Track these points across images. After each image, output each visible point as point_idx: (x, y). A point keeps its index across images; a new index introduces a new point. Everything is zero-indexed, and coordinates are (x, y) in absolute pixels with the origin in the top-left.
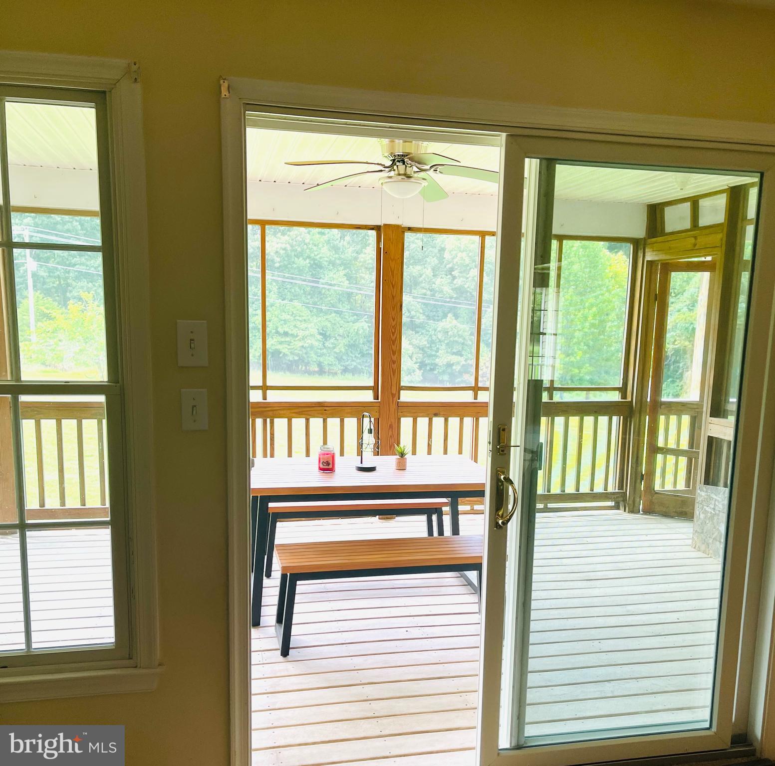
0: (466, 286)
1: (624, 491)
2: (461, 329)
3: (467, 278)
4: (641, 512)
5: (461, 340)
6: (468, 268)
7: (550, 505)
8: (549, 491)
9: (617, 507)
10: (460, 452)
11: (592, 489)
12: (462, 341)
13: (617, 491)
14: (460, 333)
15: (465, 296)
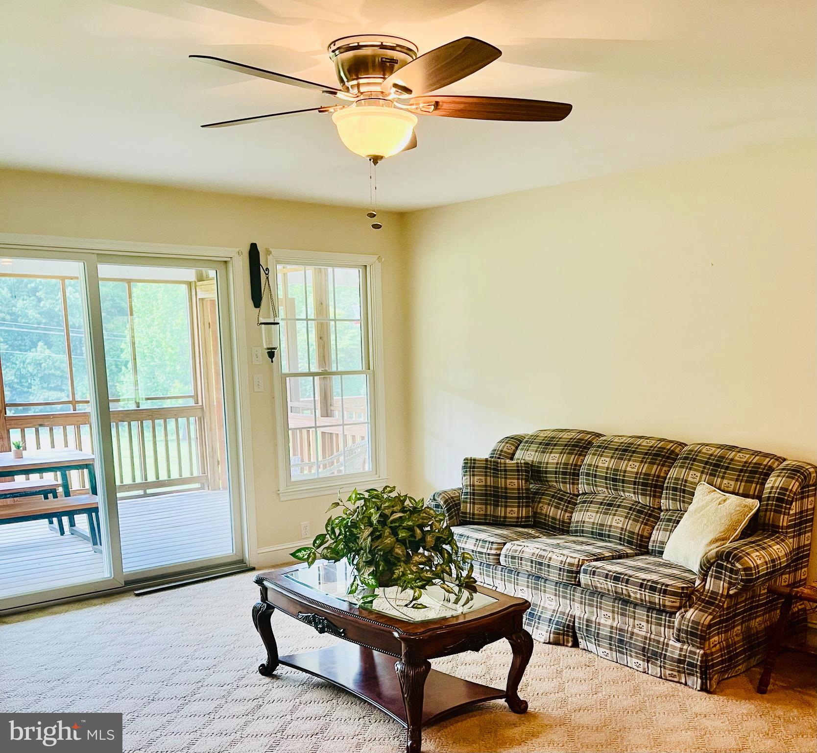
0: (56, 310)
1: (206, 474)
2: (57, 361)
3: (57, 300)
4: (222, 489)
5: (59, 372)
6: (56, 288)
7: (149, 491)
8: (146, 480)
9: (202, 488)
10: (66, 446)
11: (181, 475)
12: (61, 374)
13: (201, 475)
14: (56, 364)
15: (57, 320)
